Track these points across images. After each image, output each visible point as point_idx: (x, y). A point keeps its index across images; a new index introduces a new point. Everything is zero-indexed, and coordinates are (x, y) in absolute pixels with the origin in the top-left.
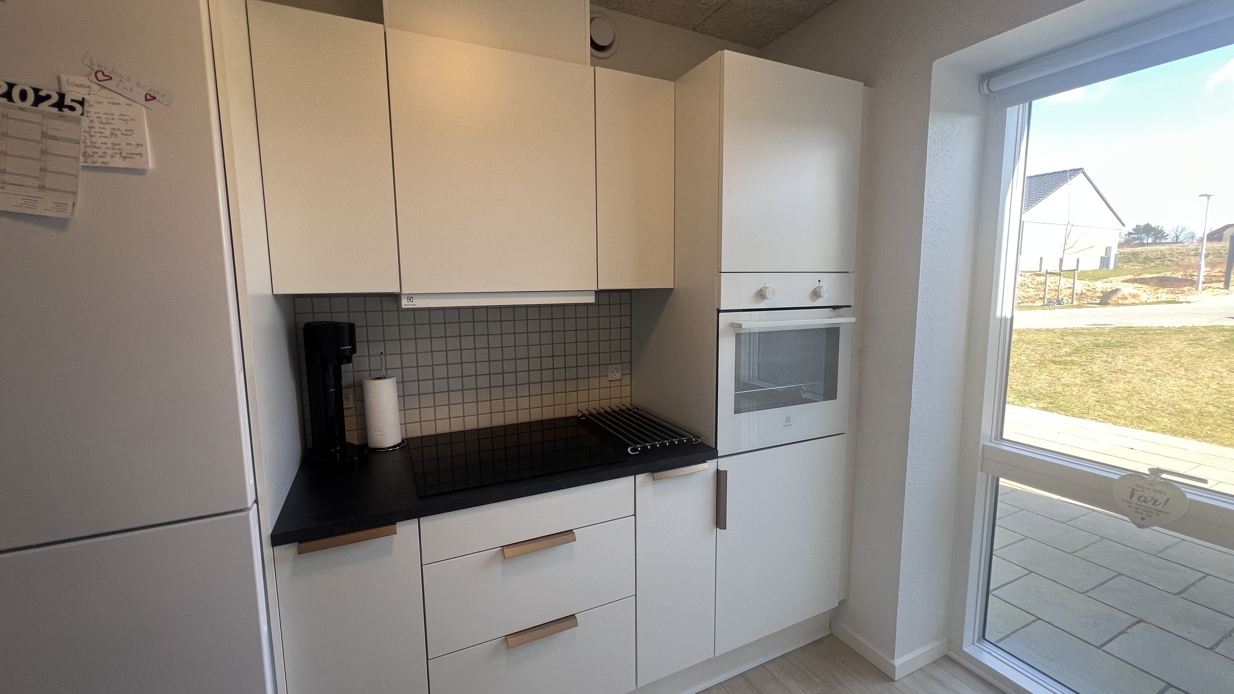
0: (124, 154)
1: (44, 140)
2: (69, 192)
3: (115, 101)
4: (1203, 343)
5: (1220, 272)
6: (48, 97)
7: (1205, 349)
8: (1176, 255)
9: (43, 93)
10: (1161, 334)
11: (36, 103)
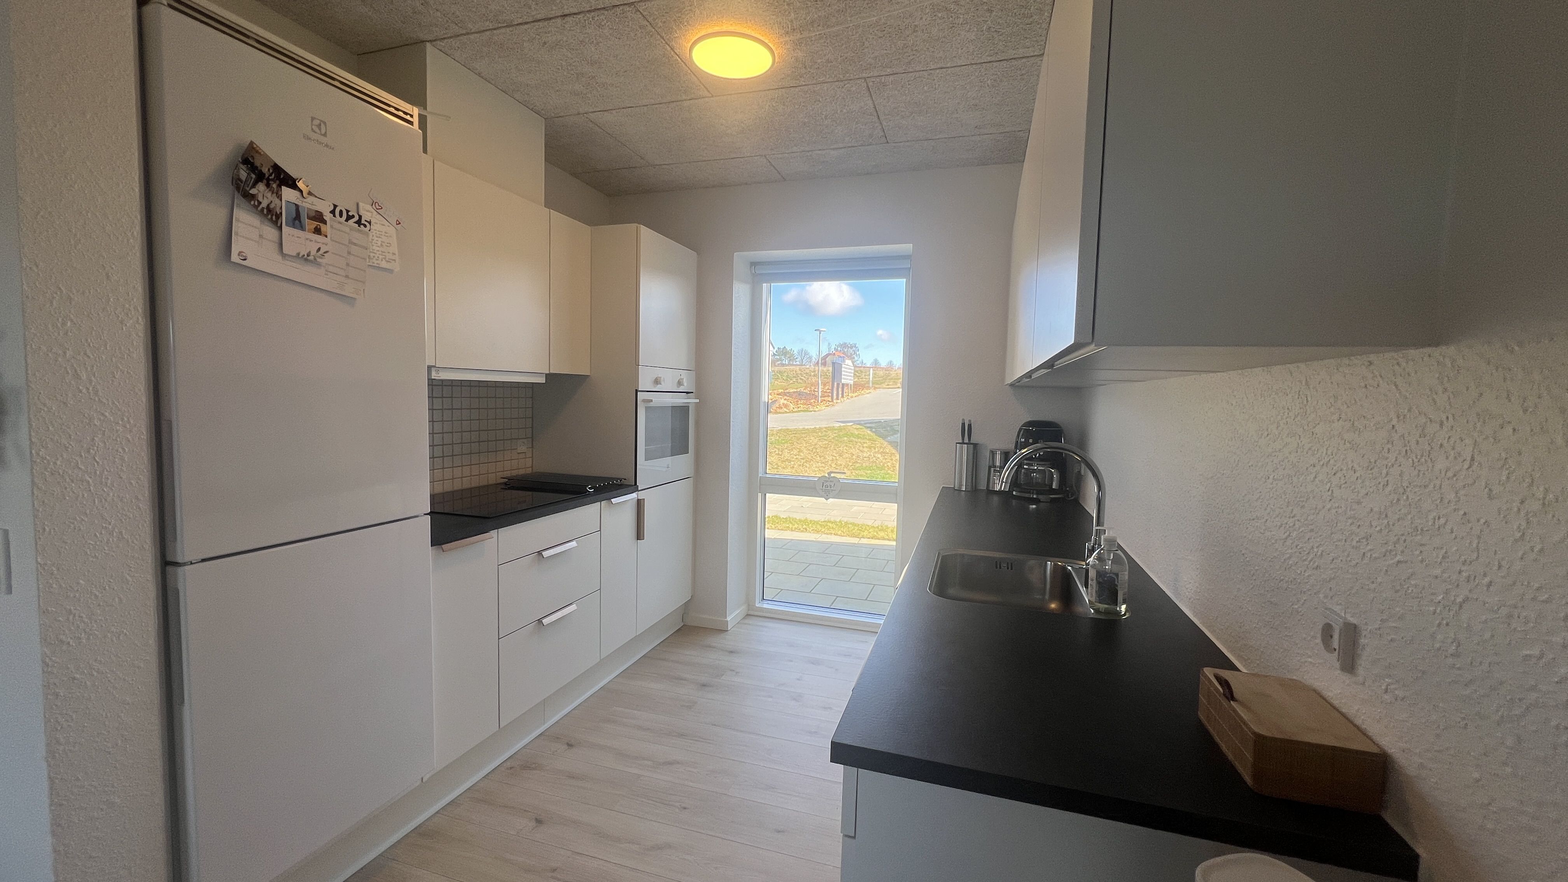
0: (387, 259)
1: (350, 245)
2: (361, 281)
3: (382, 223)
4: (826, 438)
5: (828, 389)
6: (353, 216)
7: (827, 442)
8: (804, 375)
9: (350, 214)
10: (805, 433)
11: (347, 220)
